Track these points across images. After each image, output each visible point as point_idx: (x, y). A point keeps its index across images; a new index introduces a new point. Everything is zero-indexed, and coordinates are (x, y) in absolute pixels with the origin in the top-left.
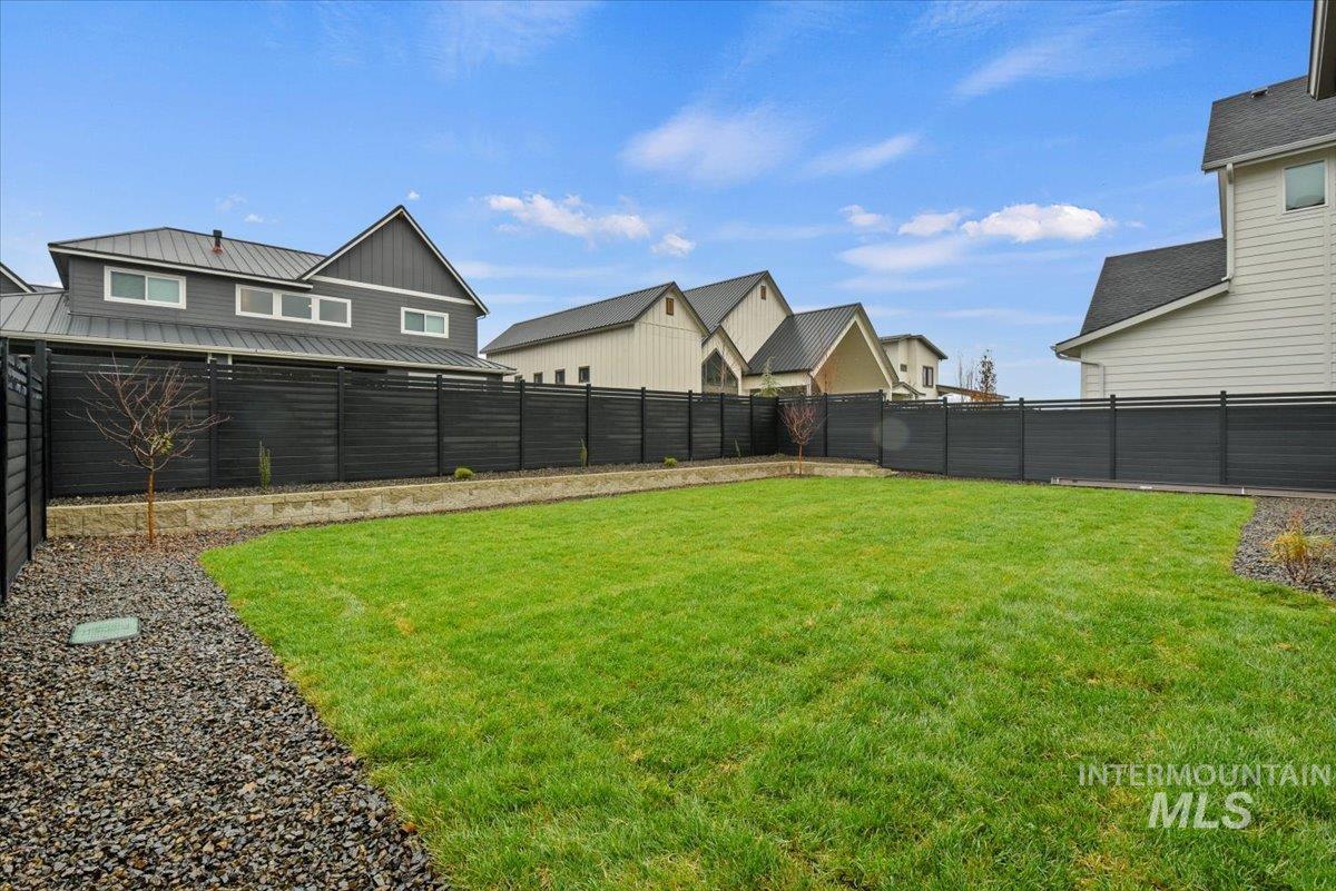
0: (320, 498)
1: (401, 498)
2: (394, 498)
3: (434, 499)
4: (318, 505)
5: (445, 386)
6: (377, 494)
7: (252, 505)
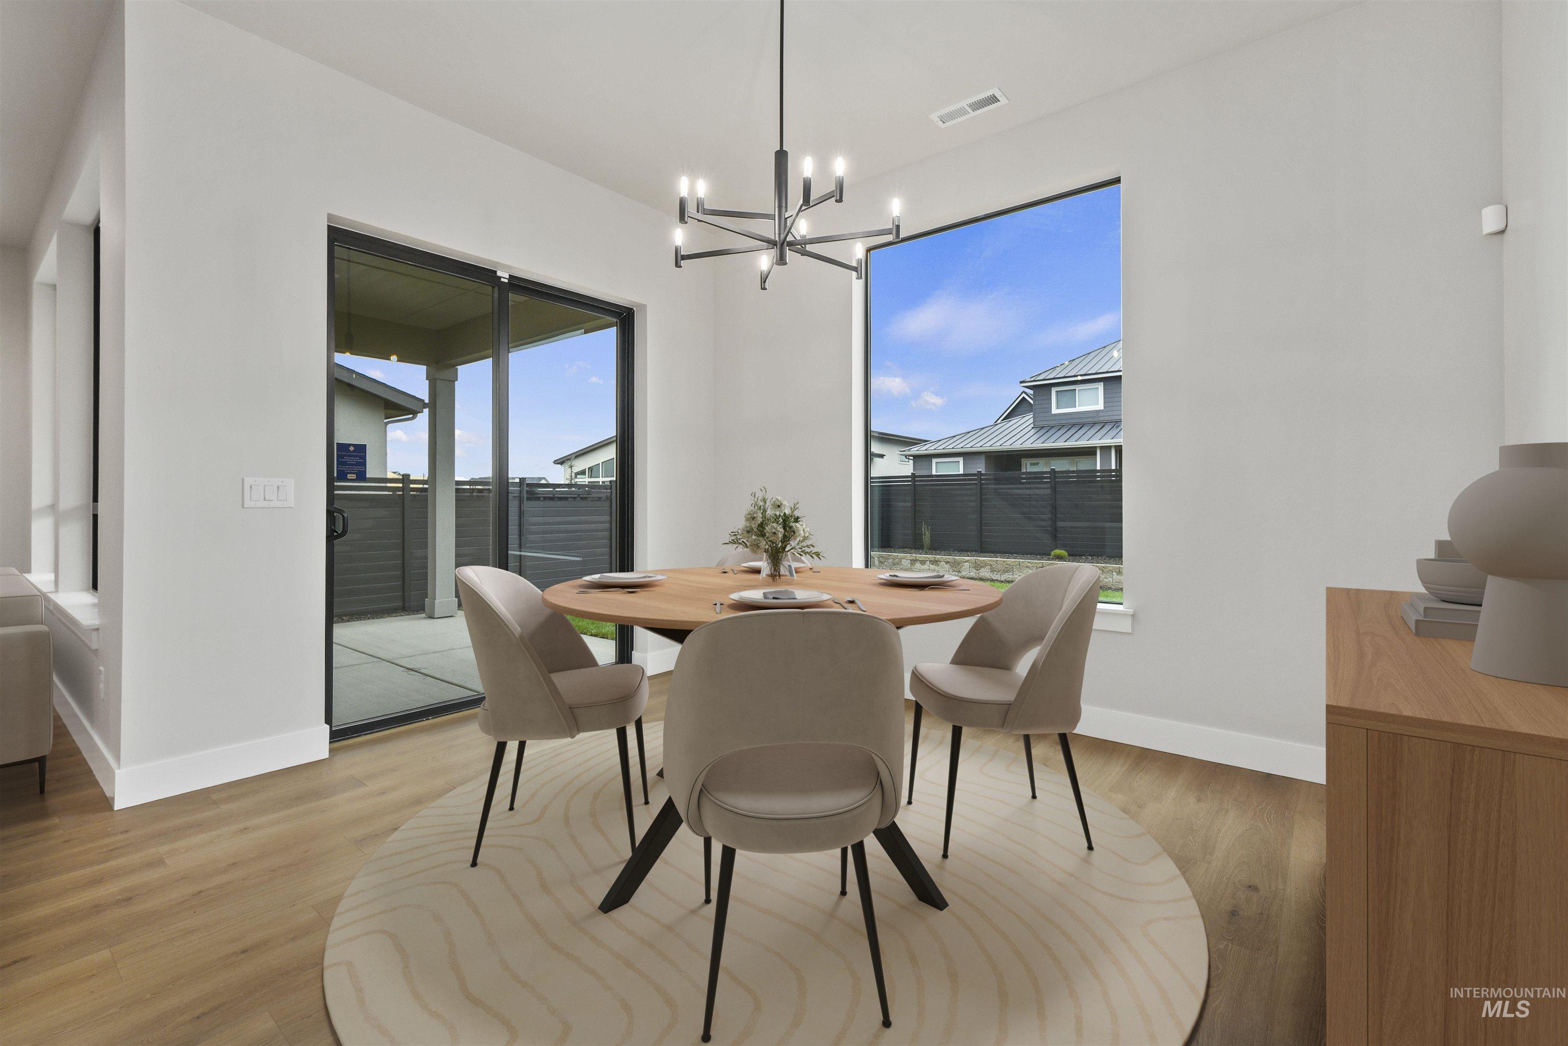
0: (933, 559)
1: (982, 567)
2: (977, 566)
3: (1006, 571)
4: (932, 564)
5: (1060, 477)
6: (967, 561)
7: (901, 559)
